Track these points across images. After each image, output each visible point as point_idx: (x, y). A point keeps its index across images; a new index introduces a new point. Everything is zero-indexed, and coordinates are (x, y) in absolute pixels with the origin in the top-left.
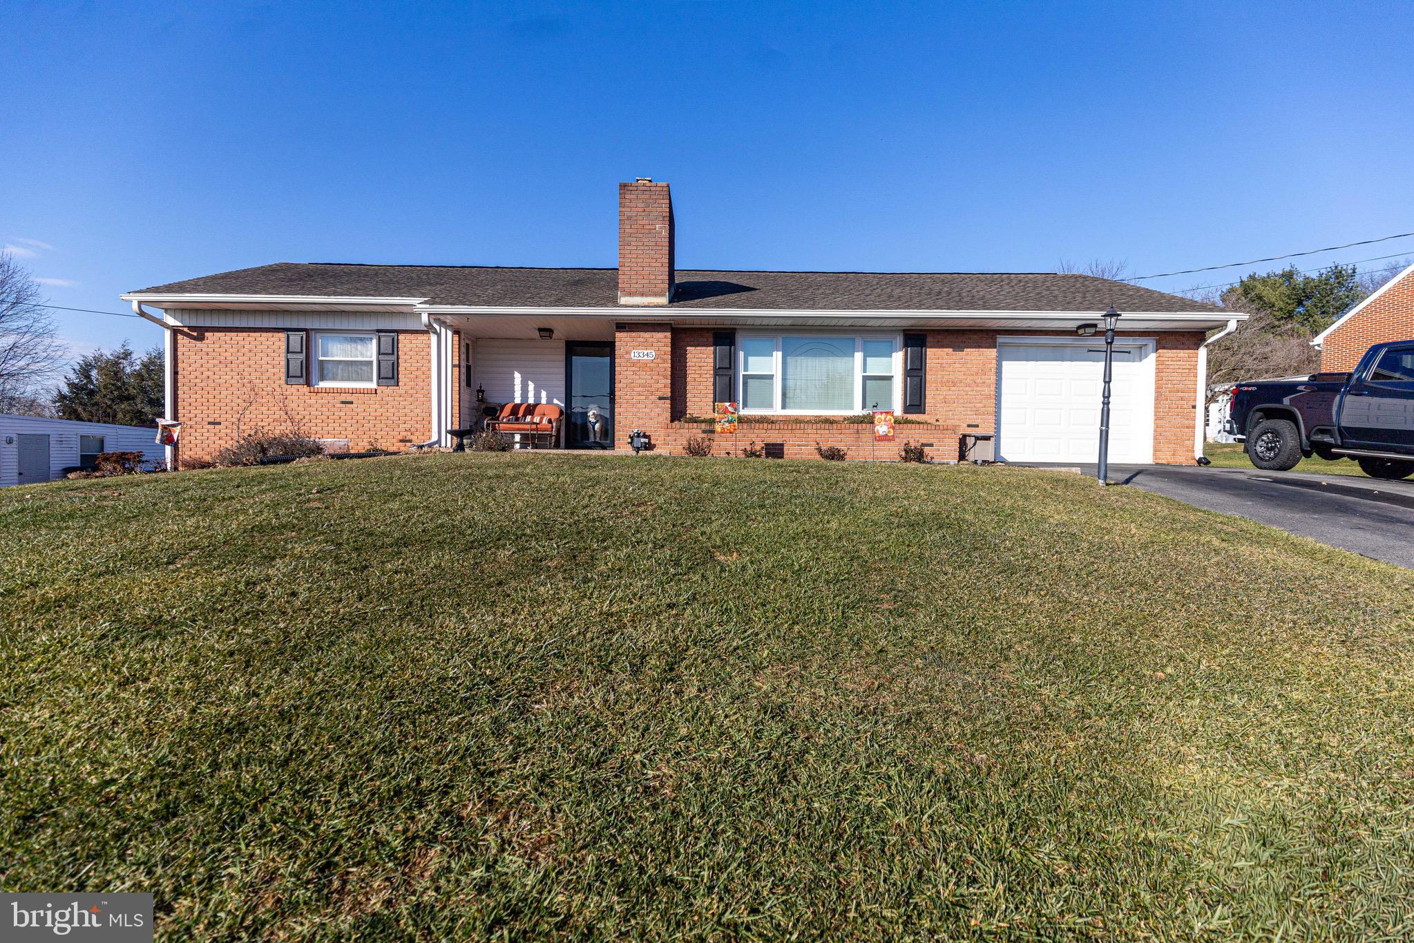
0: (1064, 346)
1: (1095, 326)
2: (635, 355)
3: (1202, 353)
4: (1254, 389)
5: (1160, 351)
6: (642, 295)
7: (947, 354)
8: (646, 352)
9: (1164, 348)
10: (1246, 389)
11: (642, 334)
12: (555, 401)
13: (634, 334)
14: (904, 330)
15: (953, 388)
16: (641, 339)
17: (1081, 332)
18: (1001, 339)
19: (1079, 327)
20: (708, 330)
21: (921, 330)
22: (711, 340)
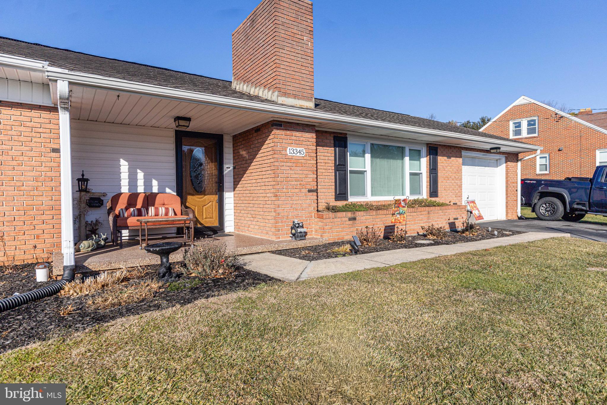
0: (479, 158)
1: (499, 148)
2: (289, 151)
3: (519, 164)
4: (534, 182)
5: (508, 163)
6: (295, 97)
7: (445, 160)
8: (298, 149)
9: (509, 161)
10: (529, 182)
11: (294, 133)
12: (168, 190)
13: (288, 132)
14: (427, 144)
15: (448, 181)
16: (294, 138)
17: (492, 151)
18: (464, 153)
19: (492, 149)
20: (330, 133)
21: (435, 144)
22: (332, 142)
